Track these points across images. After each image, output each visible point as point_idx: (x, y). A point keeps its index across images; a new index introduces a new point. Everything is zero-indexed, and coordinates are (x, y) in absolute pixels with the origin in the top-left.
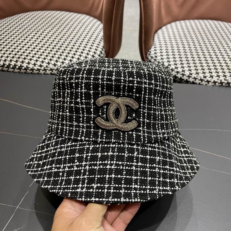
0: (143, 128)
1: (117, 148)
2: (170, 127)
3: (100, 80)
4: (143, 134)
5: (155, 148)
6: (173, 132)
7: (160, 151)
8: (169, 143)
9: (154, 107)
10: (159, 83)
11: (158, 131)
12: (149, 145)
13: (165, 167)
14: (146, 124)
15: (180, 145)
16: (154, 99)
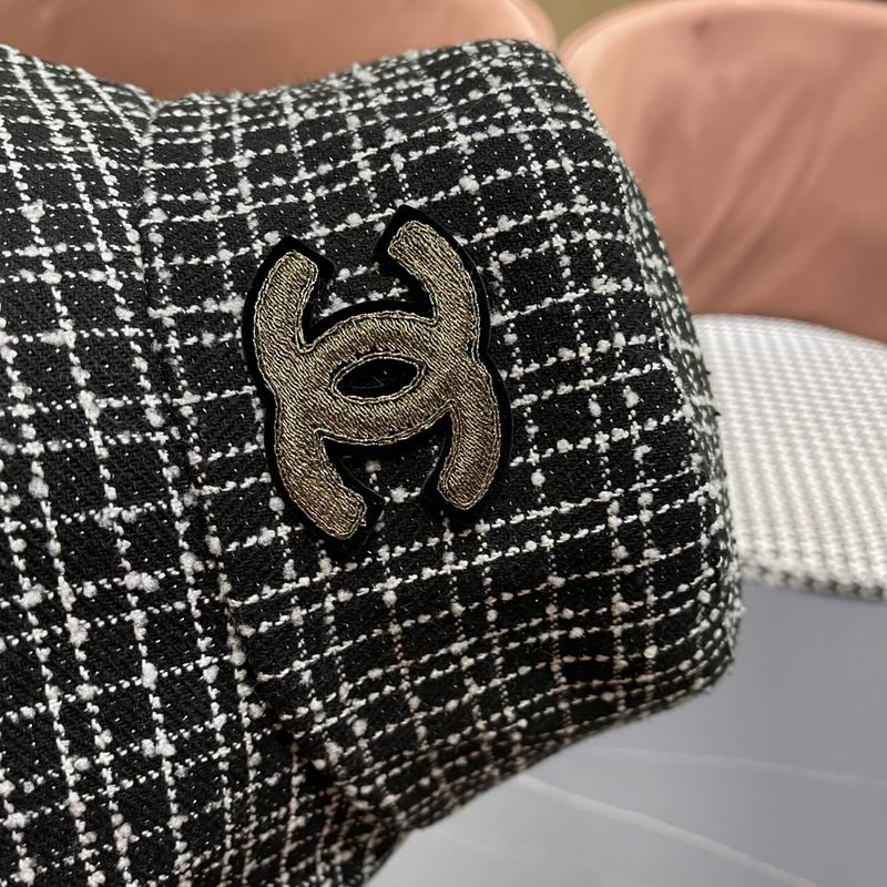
0: (337, 583)
1: (139, 440)
2: (396, 771)
3: (560, 209)
4: (290, 594)
5: (229, 702)
6: (374, 798)
7: (215, 746)
8: (295, 791)
9: (492, 615)
10: (652, 599)
11: (345, 689)
12: (237, 658)
13: (117, 819)
14: (365, 590)
15: (313, 879)
16: (545, 598)
